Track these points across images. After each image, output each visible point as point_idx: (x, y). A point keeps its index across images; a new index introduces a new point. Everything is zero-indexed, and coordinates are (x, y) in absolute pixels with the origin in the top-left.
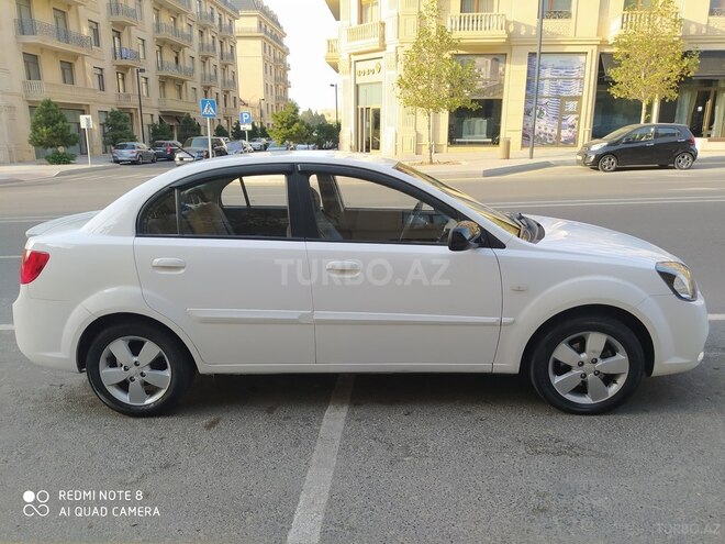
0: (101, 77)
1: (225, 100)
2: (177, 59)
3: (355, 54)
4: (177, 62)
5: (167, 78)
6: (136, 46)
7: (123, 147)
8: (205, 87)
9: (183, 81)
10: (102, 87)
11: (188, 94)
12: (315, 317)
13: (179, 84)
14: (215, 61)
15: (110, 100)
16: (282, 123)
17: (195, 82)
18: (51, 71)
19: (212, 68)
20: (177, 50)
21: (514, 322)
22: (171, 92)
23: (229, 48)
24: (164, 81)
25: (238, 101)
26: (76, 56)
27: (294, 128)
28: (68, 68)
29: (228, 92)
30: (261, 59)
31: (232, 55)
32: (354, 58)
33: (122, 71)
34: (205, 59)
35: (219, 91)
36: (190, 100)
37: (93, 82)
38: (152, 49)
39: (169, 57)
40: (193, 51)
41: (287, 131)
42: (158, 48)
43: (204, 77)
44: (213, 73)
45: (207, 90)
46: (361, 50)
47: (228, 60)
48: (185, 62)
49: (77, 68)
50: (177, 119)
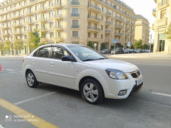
0: (102, 36)
1: (131, 40)
2: (119, 31)
3: (159, 27)
4: (119, 32)
5: (117, 36)
6: (110, 29)
7: (103, 50)
8: (126, 37)
9: (120, 36)
10: (102, 38)
11: (121, 39)
12: (49, 73)
13: (119, 37)
14: (129, 31)
15: (103, 41)
16: (137, 44)
17: (124, 36)
18: (92, 35)
19: (128, 33)
20: (120, 29)
21: (76, 78)
22: (117, 39)
23: (133, 28)
24: (116, 36)
25: (134, 40)
26: (97, 32)
27: (140, 46)
28: (96, 35)
29: (131, 38)
30: (142, 30)
31: (134, 30)
32: (158, 28)
33: (107, 35)
34: (126, 31)
35: (129, 38)
36: (122, 40)
37: (100, 37)
38: (114, 30)
39: (118, 31)
40: (124, 29)
41: (138, 46)
42: (115, 30)
43: (126, 35)
44: (128, 34)
45: (126, 38)
46: (160, 26)
47: (133, 31)
48: (121, 32)
49: (97, 35)
50: (118, 44)
